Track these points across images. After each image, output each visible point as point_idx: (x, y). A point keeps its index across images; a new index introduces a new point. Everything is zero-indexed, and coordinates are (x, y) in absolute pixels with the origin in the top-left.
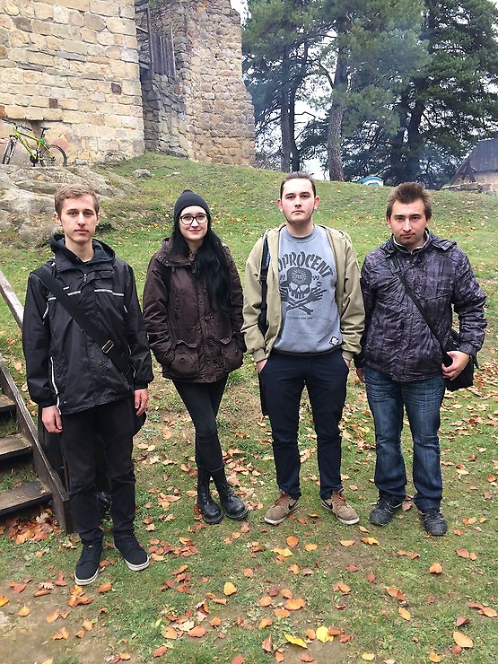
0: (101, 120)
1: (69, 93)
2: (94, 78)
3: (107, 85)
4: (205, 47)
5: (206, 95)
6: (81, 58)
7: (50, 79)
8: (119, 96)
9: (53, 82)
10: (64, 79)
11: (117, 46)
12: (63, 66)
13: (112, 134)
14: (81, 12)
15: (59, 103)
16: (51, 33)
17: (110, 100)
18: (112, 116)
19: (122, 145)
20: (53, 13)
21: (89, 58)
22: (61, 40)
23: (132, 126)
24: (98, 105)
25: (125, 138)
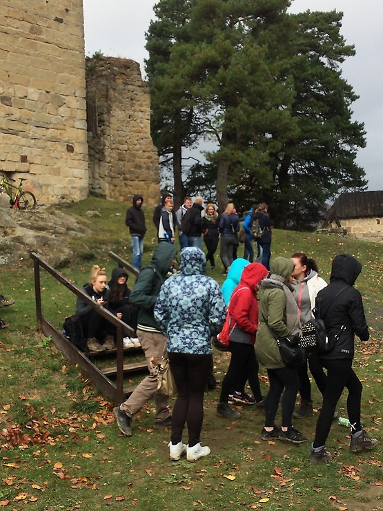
0: (57, 172)
1: (36, 151)
2: (55, 140)
3: (63, 146)
4: (121, 110)
5: (121, 147)
6: (46, 126)
7: (23, 141)
8: (72, 154)
9: (25, 143)
10: (33, 141)
11: (72, 118)
12: (32, 131)
13: (65, 183)
14: (48, 92)
15: (28, 159)
16: (26, 107)
17: (65, 157)
18: (66, 169)
19: (72, 190)
20: (27, 93)
21: (51, 126)
22: (32, 113)
23: (81, 177)
24: (56, 160)
25: (75, 185)
